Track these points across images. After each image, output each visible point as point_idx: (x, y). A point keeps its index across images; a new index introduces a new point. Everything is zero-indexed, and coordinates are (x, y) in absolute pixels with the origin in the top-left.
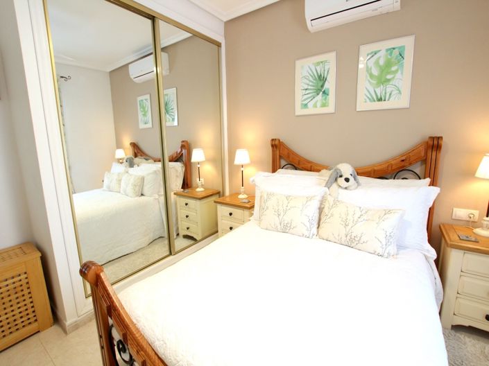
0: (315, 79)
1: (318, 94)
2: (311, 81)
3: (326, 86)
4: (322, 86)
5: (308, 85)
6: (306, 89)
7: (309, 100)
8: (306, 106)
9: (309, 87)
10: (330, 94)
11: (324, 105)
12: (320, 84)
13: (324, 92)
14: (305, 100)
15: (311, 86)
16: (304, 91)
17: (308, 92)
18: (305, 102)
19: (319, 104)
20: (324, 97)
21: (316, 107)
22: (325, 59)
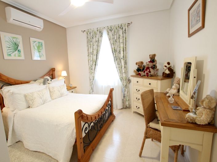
0: (13, 44)
1: (16, 51)
2: (11, 44)
3: (19, 48)
4: (17, 48)
5: (10, 45)
6: (9, 47)
7: (11, 53)
8: (10, 55)
9: (11, 47)
10: (21, 51)
11: (19, 56)
12: (16, 47)
13: (18, 51)
14: (9, 52)
15: (11, 46)
16: (8, 48)
17: (10, 49)
18: (10, 53)
19: (17, 55)
20: (19, 53)
21: (16, 56)
22: (17, 37)
